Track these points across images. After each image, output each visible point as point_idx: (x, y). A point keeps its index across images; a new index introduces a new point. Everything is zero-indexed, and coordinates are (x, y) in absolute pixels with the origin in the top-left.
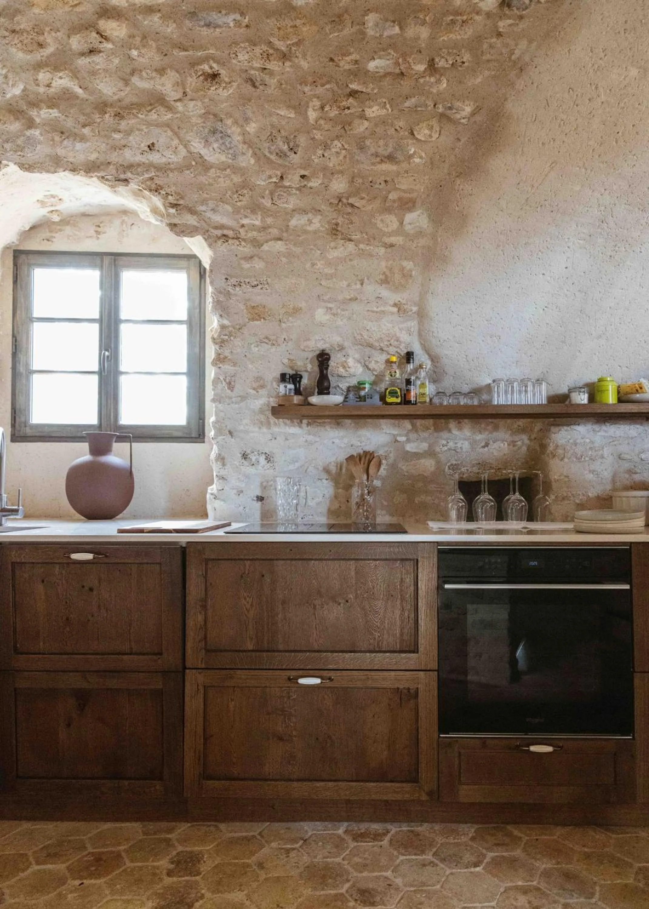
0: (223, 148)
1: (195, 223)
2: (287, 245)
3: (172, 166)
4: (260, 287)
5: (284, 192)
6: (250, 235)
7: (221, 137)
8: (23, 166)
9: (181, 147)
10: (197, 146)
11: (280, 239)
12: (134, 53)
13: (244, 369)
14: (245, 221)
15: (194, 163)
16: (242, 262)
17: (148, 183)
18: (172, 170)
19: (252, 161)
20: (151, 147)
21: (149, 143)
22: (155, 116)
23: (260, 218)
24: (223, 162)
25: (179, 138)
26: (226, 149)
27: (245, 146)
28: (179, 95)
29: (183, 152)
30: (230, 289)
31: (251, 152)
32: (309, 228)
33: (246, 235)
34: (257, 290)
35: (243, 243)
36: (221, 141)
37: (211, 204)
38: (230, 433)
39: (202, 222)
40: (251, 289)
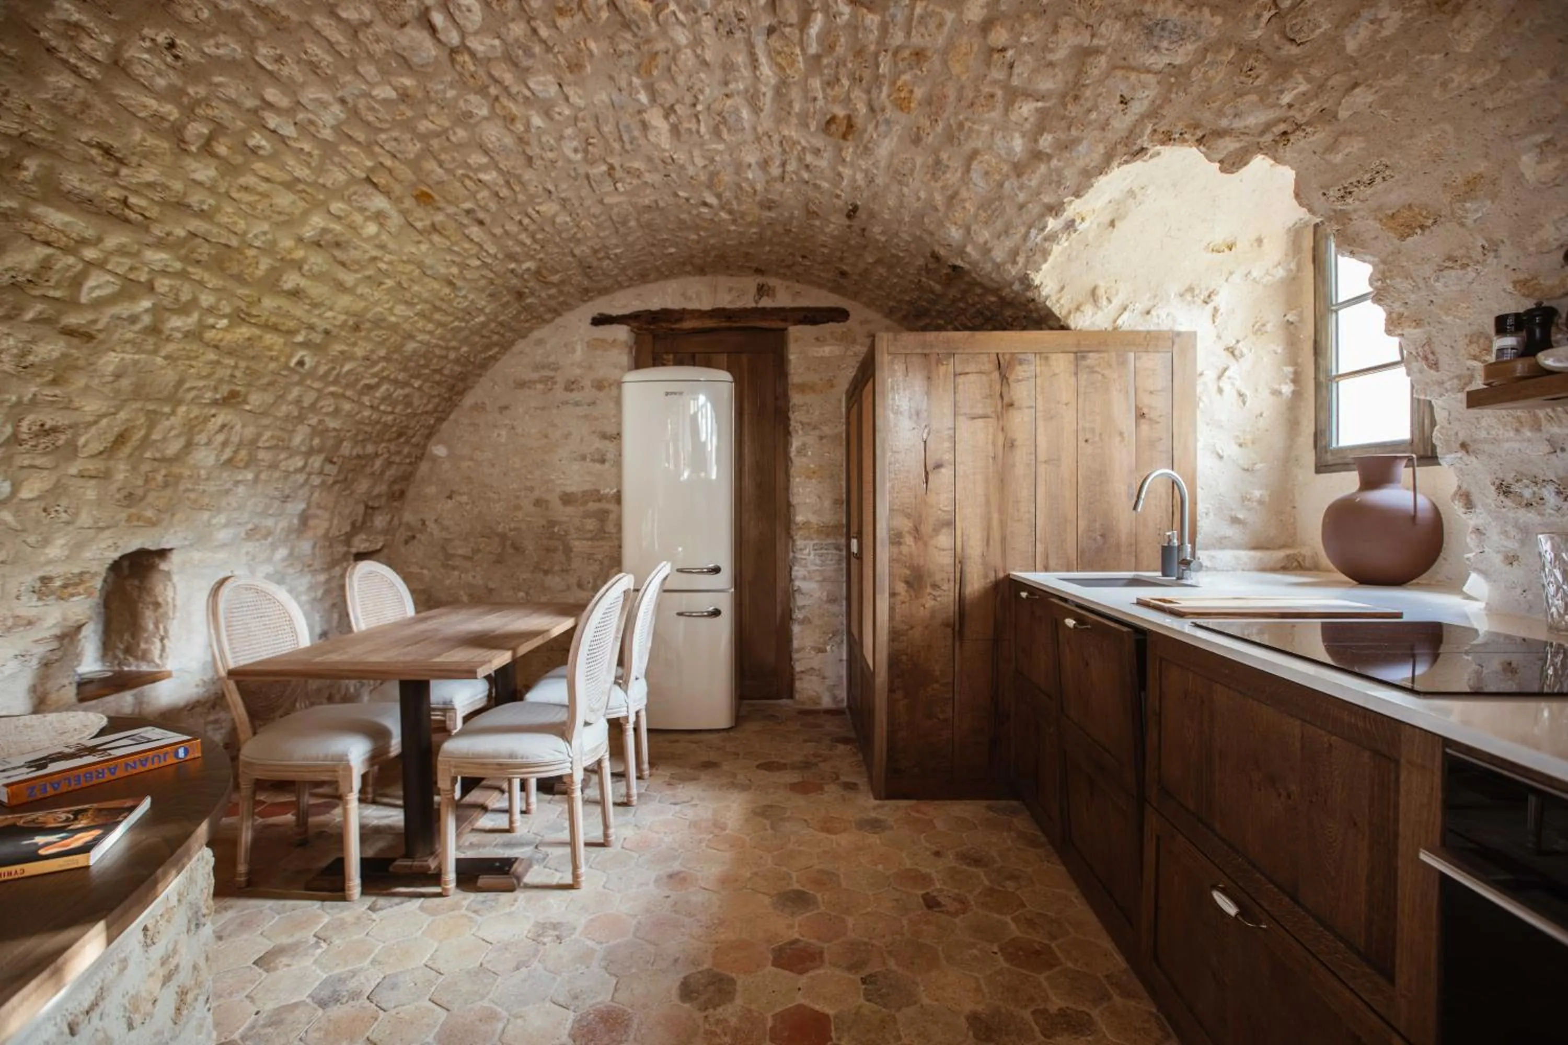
0: (1174, 37)
1: (1238, 145)
2: (1371, 86)
3: (1158, 102)
4: (1379, 179)
5: (1296, 17)
6: (1308, 111)
7: (1163, 29)
8: (1077, 195)
9: (1143, 76)
10: (1158, 61)
11: (1356, 85)
12: (1024, 39)
13: (1440, 326)
14: (1286, 99)
15: (1173, 80)
16: (1327, 157)
17: (1155, 137)
18: (1161, 107)
19: (1218, 20)
20: (1124, 101)
21: (1118, 99)
22: (1096, 72)
23: (1300, 78)
24: (1196, 51)
25: (1133, 69)
26: (1181, 35)
27: (1195, 12)
28: (1087, 34)
29: (1151, 79)
30: (1339, 206)
31: (1206, 11)
32: (1385, 33)
33: (1304, 116)
34: (1379, 185)
35: (1309, 130)
36: (1166, 34)
37: (1229, 110)
38: (1464, 446)
39: (1242, 137)
40: (1369, 191)
